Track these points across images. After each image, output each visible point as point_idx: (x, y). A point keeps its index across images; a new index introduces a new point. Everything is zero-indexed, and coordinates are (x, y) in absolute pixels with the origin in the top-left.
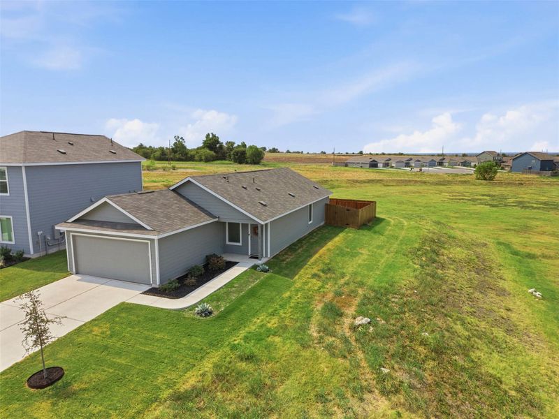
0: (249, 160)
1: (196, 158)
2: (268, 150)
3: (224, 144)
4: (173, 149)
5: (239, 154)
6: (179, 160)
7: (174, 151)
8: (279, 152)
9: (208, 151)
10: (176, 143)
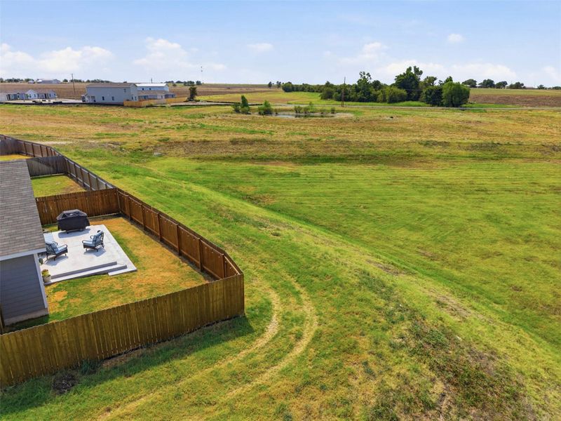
0: (444, 101)
1: (380, 97)
2: (509, 84)
4: (356, 86)
5: (433, 93)
6: (361, 100)
7: (356, 88)
8: (524, 88)
9: (396, 89)
10: (360, 80)
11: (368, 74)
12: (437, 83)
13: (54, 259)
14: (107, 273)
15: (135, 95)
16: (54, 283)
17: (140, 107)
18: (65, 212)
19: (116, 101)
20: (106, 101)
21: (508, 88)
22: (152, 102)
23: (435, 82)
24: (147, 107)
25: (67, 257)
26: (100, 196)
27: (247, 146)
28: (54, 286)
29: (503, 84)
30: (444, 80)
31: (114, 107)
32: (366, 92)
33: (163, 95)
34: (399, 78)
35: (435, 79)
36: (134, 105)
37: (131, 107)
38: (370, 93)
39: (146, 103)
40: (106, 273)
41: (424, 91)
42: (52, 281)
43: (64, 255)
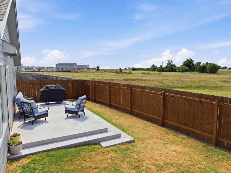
0: (208, 71)
1: (177, 70)
2: (228, 68)
3: (195, 63)
6: (169, 71)
9: (184, 67)
10: (168, 63)
11: (171, 61)
12: (202, 64)
13: (32, 123)
14: (99, 144)
15: (76, 68)
16: (25, 156)
17: (77, 72)
18: (47, 85)
19: (68, 70)
20: (64, 70)
21: (228, 69)
22: (82, 71)
23: (201, 64)
24: (80, 72)
25: (47, 122)
26: (72, 84)
27: (132, 81)
28: (25, 161)
29: (225, 68)
30: (205, 63)
31: (67, 72)
32: (171, 68)
33: (87, 68)
34: (184, 63)
35: (201, 63)
36: (75, 71)
37: (74, 72)
38: (173, 68)
39: (80, 71)
40: (97, 143)
41: (198, 67)
42: (24, 152)
43: (43, 119)
